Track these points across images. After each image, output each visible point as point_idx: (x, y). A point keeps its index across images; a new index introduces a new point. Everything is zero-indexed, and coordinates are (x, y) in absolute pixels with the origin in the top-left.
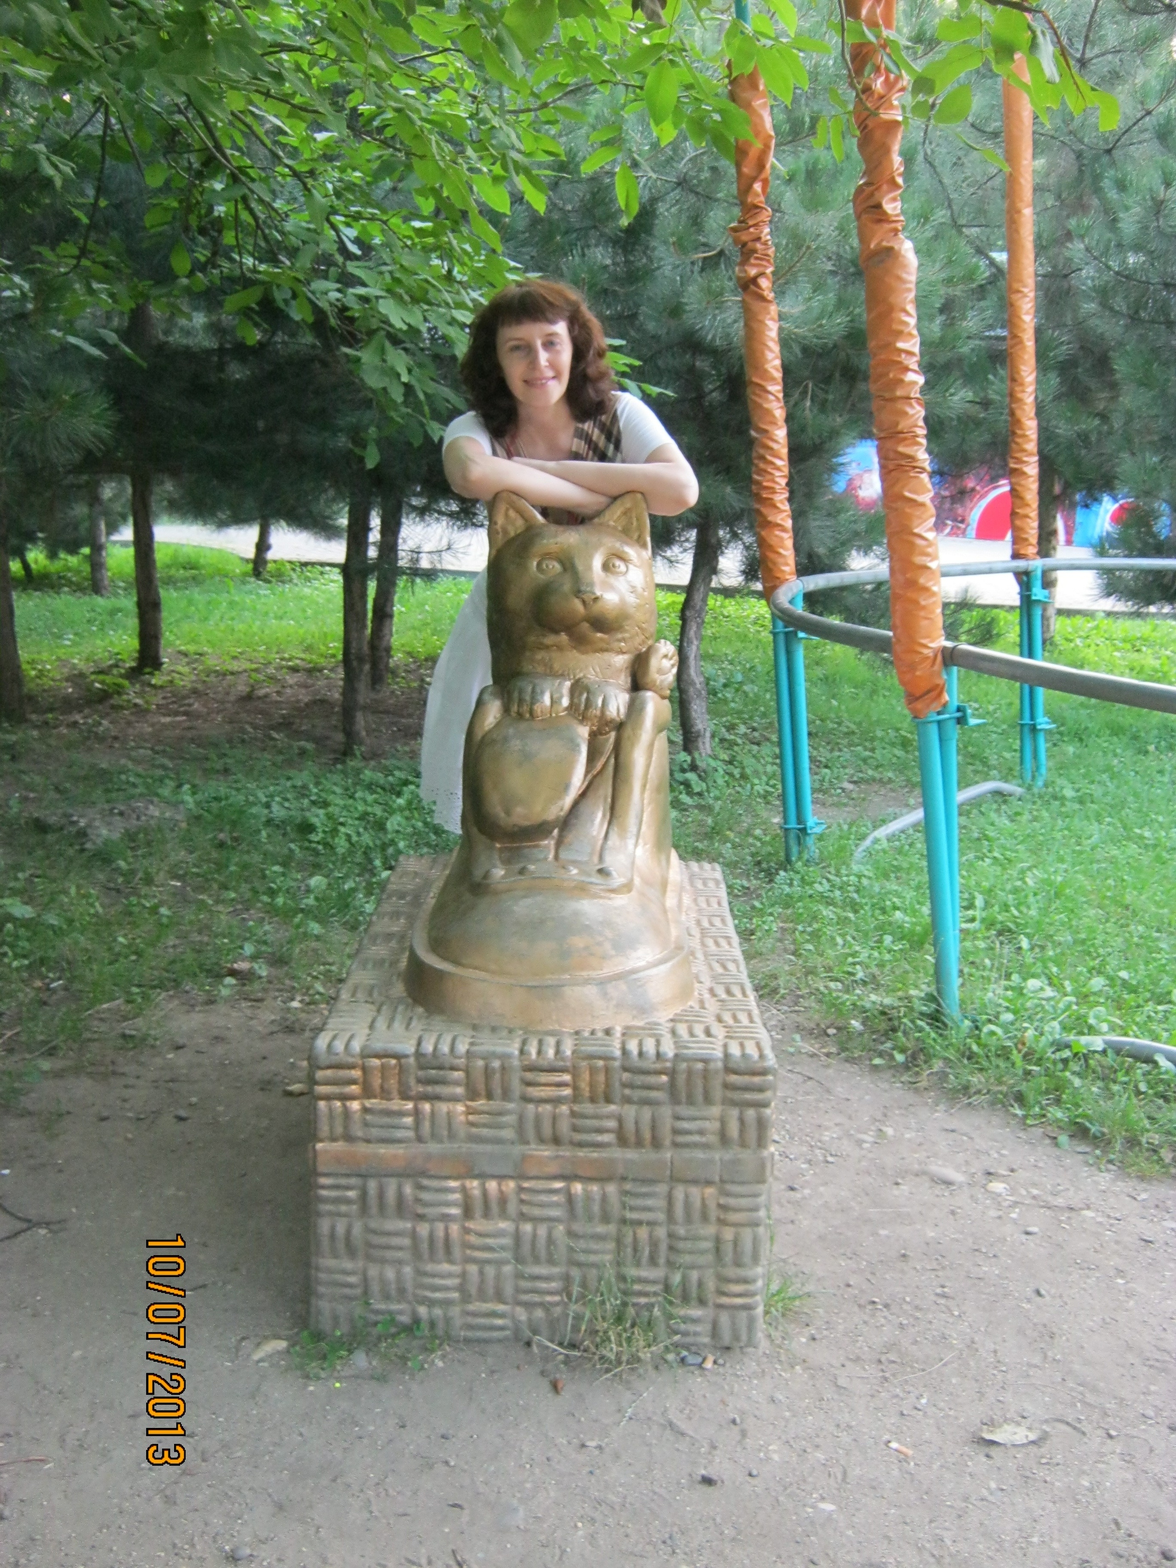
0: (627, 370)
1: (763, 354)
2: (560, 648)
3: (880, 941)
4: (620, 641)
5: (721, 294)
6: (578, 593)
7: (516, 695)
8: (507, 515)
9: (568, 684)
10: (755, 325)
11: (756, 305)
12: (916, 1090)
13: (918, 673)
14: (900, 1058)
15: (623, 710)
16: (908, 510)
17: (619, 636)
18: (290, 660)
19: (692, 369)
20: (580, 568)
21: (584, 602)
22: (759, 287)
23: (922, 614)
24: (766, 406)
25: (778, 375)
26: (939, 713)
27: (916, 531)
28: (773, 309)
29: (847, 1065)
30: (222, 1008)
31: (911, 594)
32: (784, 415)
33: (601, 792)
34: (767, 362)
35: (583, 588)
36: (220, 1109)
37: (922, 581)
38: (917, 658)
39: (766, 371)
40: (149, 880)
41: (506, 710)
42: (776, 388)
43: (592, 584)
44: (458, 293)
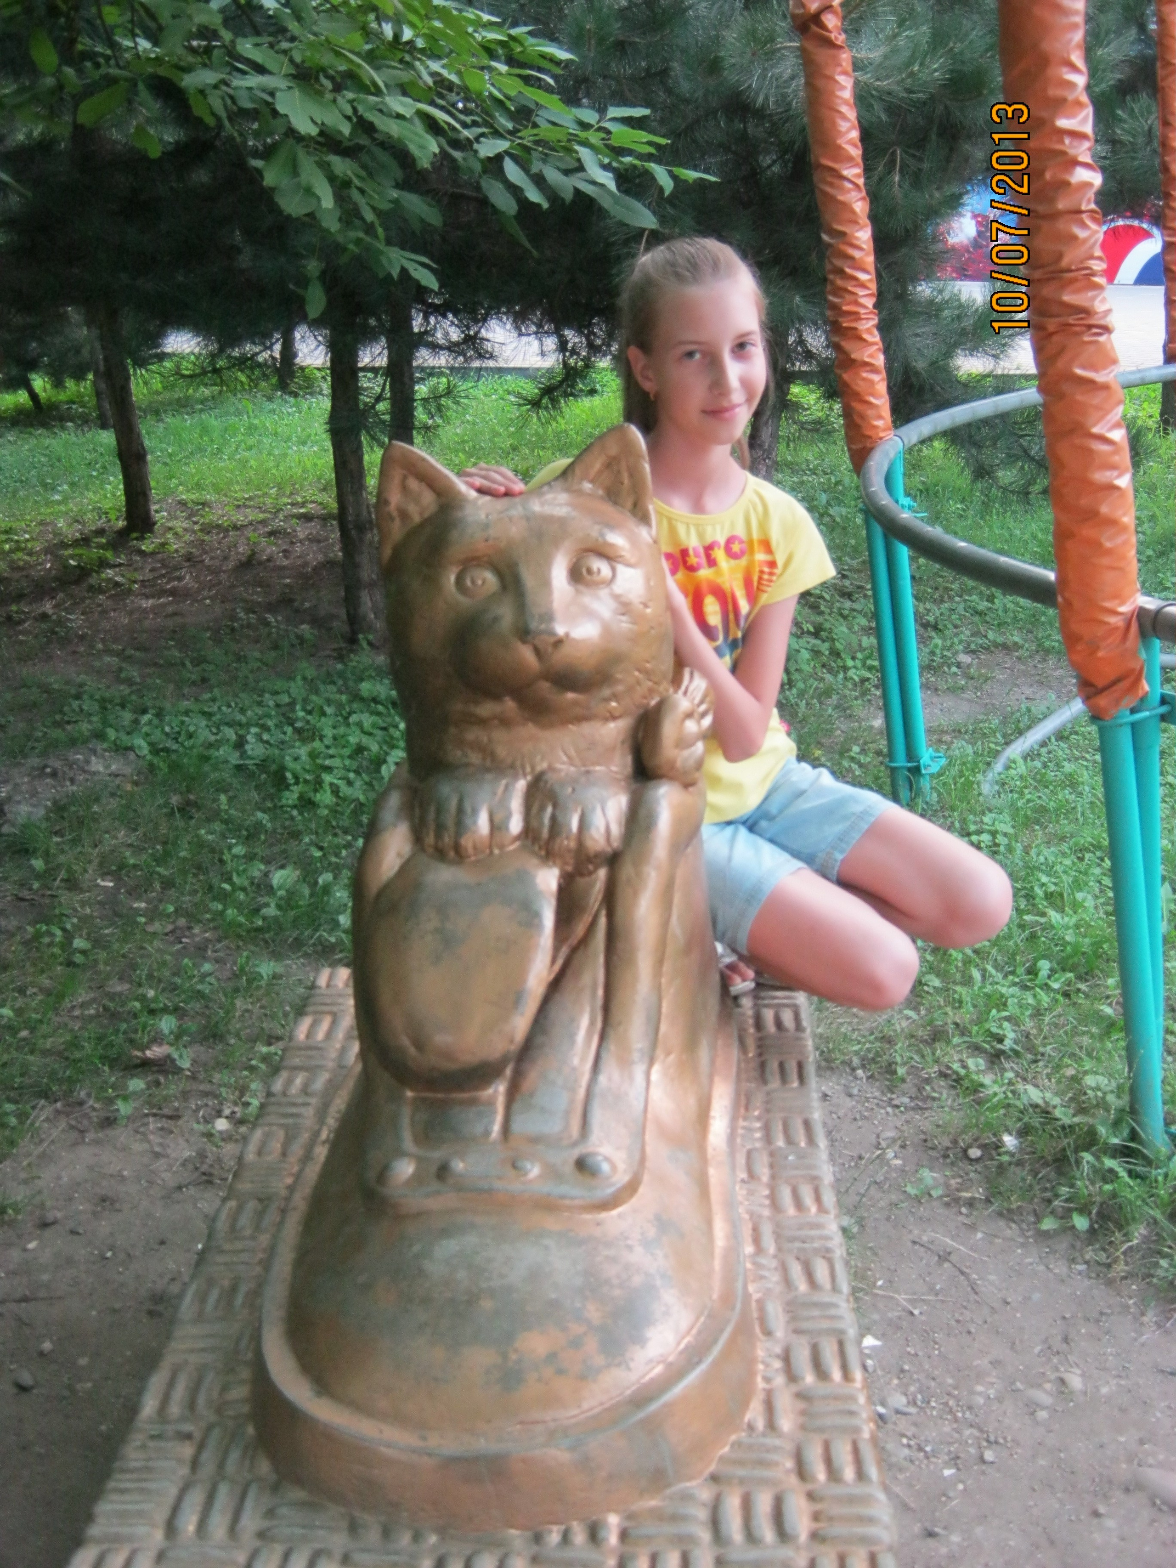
0: (652, 150)
1: (834, 124)
2: (505, 722)
3: (1032, 971)
4: (607, 700)
5: (772, 39)
6: (524, 633)
7: (431, 815)
8: (404, 488)
9: (521, 785)
10: (820, 83)
11: (821, 54)
12: (1110, 1283)
13: (1100, 654)
14: (1081, 1223)
15: (616, 830)
16: (1079, 397)
17: (606, 692)
18: (303, 505)
19: (743, 137)
20: (529, 580)
21: (537, 651)
22: (823, 27)
23: (1105, 561)
24: (841, 198)
25: (856, 152)
26: (1133, 711)
27: (1095, 430)
28: (845, 57)
29: (1002, 1223)
30: (121, 1135)
31: (1087, 531)
32: (867, 209)
33: (586, 979)
34: (840, 134)
35: (533, 625)
36: (83, 1361)
37: (1104, 509)
38: (1100, 631)
39: (840, 147)
40: (72, 884)
41: (418, 837)
42: (853, 172)
43: (548, 617)
44: (409, 66)
